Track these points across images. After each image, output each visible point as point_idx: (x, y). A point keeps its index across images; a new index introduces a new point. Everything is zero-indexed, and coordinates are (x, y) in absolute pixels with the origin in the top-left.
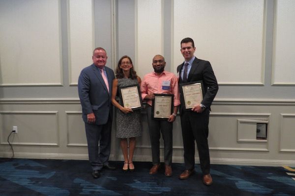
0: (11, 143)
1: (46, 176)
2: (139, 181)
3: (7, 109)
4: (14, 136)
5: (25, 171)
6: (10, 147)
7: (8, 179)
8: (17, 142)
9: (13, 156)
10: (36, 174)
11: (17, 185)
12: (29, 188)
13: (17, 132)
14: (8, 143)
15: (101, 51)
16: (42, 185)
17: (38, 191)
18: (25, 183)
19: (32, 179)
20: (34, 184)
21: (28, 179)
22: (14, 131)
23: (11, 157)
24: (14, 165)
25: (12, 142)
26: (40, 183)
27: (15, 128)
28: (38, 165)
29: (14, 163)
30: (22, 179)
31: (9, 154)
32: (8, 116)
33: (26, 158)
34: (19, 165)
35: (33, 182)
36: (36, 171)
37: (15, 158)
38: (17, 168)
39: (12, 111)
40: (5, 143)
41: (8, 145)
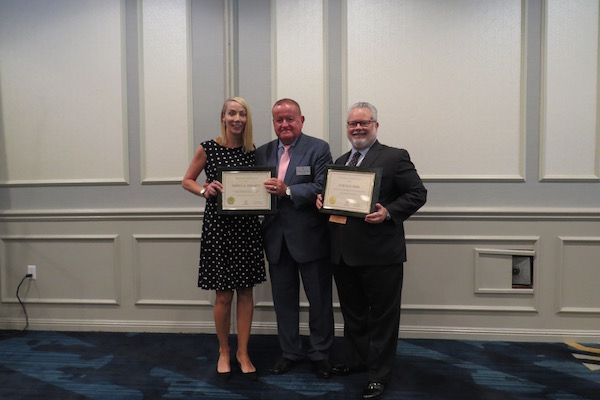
0: (23, 300)
1: (95, 364)
4: (29, 286)
5: (51, 354)
6: (20, 308)
7: (18, 370)
8: (35, 298)
9: (27, 326)
10: (75, 362)
11: (35, 380)
13: (34, 277)
14: (17, 300)
16: (87, 381)
17: (81, 393)
18: (52, 377)
19: (67, 370)
20: (71, 379)
21: (60, 369)
22: (30, 276)
23: (22, 329)
24: (30, 343)
25: (26, 296)
26: (82, 377)
27: (32, 269)
28: (77, 342)
29: (30, 339)
30: (48, 370)
31: (18, 323)
32: (18, 244)
33: (53, 330)
34: (39, 344)
35: (69, 376)
36: (74, 355)
37: (32, 331)
38: (35, 349)
39: (26, 234)
40: (11, 300)
41: (16, 303)
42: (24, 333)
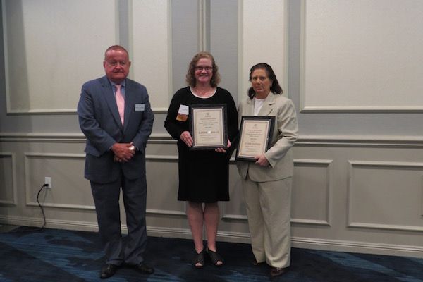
0: (41, 204)
1: (94, 256)
2: (240, 272)
3: (37, 150)
4: (46, 194)
5: (61, 247)
6: (40, 210)
7: (38, 257)
8: (50, 202)
9: (45, 224)
10: (78, 253)
11: (49, 265)
12: (68, 271)
13: (50, 186)
14: (37, 204)
15: (120, 52)
16: (87, 269)
17: (81, 277)
18: (62, 264)
19: (72, 259)
20: (74, 266)
21: (66, 258)
22: (47, 185)
23: (41, 227)
24: (47, 237)
25: (44, 202)
26: (84, 265)
27: (48, 180)
28: (81, 239)
29: (47, 235)
30: (60, 259)
31: (38, 221)
32: (38, 161)
33: (64, 228)
34: (53, 239)
35: (74, 264)
36: (78, 249)
37: (48, 229)
38: (50, 242)
39: (44, 152)
40: (33, 204)
41: (37, 206)
42: (42, 230)
